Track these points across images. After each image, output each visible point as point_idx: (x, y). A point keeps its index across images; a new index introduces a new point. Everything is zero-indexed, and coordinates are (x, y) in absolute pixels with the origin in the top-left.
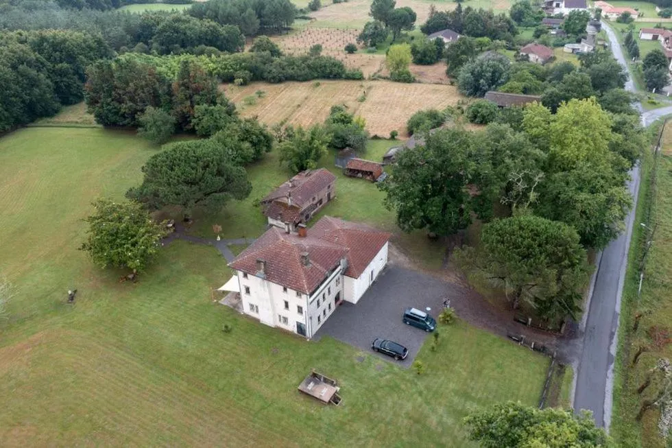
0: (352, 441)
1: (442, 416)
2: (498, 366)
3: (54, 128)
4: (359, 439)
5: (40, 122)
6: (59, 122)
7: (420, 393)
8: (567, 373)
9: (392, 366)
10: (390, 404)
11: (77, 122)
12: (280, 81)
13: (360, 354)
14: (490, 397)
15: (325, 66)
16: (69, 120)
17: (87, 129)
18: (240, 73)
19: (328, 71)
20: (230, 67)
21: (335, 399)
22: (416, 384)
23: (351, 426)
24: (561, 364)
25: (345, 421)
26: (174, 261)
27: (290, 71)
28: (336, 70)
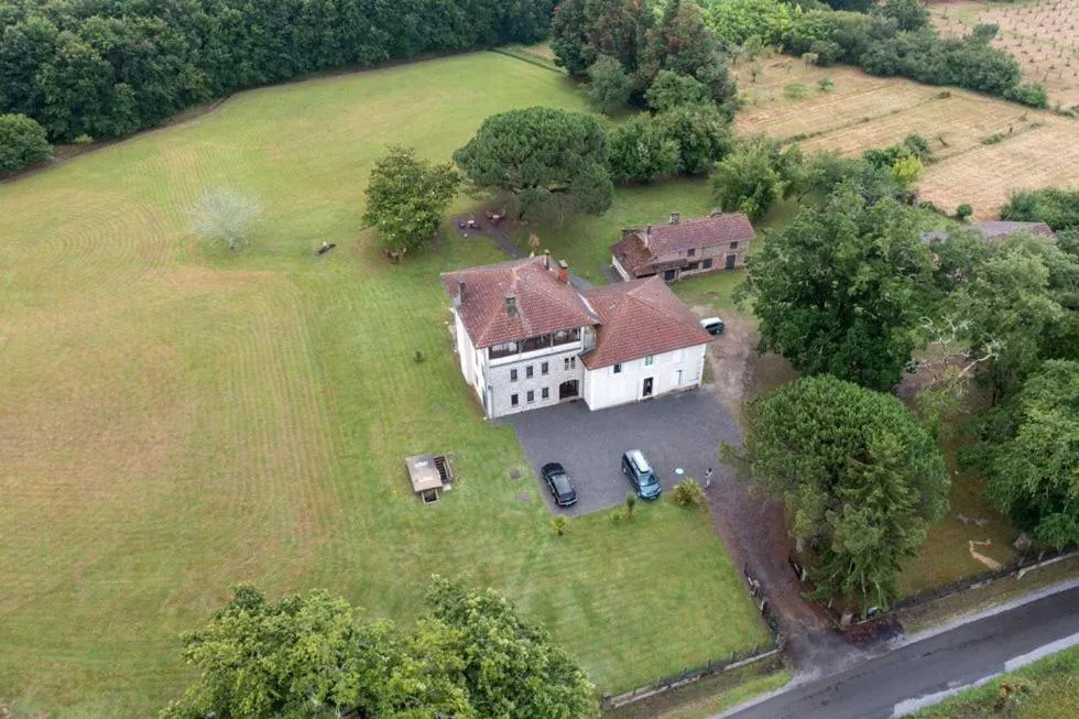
0: (392, 548)
1: (522, 597)
2: (680, 598)
3: (518, 60)
4: (402, 551)
5: (510, 49)
6: (528, 54)
7: (532, 556)
8: (776, 678)
9: (539, 505)
10: (481, 541)
11: (545, 59)
12: (883, 73)
13: (523, 469)
14: (614, 623)
15: (978, 66)
16: (540, 54)
17: (548, 71)
18: (820, 45)
19: (979, 76)
20: (811, 32)
21: (430, 495)
22: (540, 543)
23: (412, 533)
24: (784, 661)
25: (413, 523)
26: (456, 259)
27: (910, 60)
28: (994, 76)
